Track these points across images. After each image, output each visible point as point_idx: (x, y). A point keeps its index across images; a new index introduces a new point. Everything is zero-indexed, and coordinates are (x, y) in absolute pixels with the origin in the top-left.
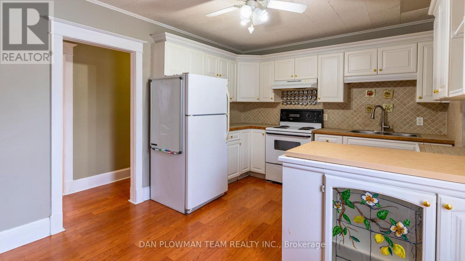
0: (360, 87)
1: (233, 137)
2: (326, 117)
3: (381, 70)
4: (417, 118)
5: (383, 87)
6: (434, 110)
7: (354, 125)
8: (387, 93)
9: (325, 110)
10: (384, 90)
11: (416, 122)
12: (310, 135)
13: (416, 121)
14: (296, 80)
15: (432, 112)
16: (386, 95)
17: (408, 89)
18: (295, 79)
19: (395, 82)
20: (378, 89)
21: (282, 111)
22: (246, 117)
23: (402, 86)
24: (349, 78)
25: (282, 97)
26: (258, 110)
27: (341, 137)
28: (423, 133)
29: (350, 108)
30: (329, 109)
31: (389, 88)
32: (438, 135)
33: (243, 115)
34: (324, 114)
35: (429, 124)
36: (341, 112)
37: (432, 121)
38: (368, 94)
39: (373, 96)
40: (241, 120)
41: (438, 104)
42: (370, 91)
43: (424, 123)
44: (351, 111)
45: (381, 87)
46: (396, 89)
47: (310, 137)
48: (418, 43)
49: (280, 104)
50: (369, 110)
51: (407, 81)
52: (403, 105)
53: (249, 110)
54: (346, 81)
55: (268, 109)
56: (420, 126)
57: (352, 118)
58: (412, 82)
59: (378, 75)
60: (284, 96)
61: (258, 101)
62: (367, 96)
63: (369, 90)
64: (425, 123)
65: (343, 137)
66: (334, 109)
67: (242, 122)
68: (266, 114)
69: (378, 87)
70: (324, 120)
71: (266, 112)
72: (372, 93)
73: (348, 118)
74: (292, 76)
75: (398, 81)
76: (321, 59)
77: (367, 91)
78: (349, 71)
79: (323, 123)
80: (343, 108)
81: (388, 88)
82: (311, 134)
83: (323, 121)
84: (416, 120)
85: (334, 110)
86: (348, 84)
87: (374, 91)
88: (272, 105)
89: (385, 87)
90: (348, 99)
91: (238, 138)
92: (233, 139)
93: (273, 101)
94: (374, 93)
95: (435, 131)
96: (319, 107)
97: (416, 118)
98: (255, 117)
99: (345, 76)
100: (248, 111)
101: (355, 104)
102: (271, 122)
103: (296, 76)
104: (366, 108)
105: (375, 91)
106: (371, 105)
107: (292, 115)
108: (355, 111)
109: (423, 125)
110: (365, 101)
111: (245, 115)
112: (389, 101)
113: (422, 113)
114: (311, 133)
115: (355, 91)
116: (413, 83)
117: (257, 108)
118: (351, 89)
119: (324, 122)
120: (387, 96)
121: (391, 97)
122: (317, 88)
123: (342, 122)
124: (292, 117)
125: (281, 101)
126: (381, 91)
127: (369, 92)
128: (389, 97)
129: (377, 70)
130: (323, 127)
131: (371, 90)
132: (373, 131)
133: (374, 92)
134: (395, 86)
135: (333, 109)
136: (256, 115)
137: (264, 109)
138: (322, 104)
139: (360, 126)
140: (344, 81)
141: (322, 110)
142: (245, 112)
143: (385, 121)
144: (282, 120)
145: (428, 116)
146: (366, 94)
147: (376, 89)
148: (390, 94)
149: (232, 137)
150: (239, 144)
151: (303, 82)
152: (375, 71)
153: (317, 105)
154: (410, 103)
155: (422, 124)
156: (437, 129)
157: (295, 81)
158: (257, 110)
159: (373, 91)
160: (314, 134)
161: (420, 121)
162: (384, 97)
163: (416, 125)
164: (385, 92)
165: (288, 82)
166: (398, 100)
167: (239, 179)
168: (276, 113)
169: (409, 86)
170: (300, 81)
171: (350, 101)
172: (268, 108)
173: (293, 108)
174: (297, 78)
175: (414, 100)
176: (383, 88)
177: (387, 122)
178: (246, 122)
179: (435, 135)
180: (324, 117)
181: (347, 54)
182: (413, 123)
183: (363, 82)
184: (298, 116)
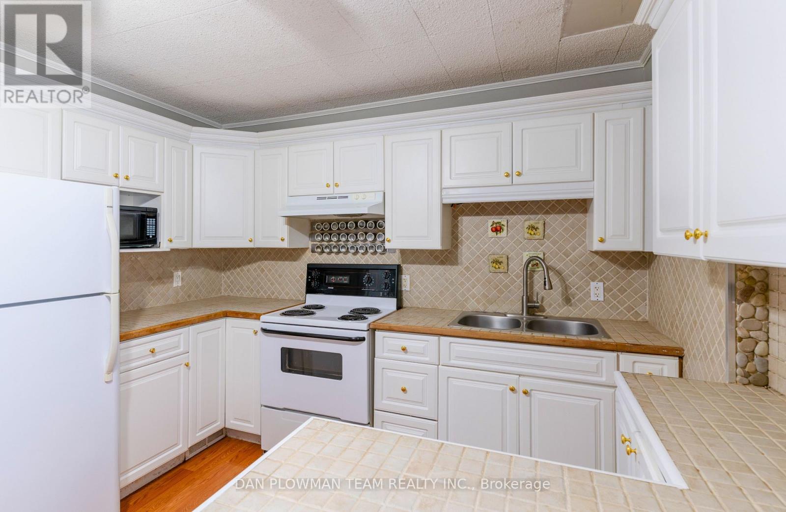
0: (478, 214)
1: (156, 351)
2: (406, 282)
3: (519, 174)
4: (592, 283)
5: (523, 213)
6: (623, 266)
7: (466, 301)
8: (533, 228)
9: (404, 266)
10: (525, 221)
11: (588, 294)
12: (364, 334)
13: (590, 290)
14: (338, 196)
15: (619, 270)
16: (530, 231)
17: (572, 218)
18: (335, 192)
19: (546, 202)
20: (514, 219)
21: (311, 268)
22: (232, 282)
23: (560, 212)
24: (452, 192)
25: (312, 235)
26: (259, 267)
27: (436, 338)
28: (604, 318)
29: (457, 261)
30: (413, 263)
31: (535, 216)
32: (632, 321)
33: (225, 277)
34: (403, 276)
35: (615, 297)
36: (438, 269)
37: (619, 290)
38: (494, 230)
39: (503, 234)
40: (220, 289)
41: (630, 254)
42: (496, 223)
43: (604, 296)
44: (460, 267)
45: (520, 214)
46: (549, 218)
47: (363, 339)
48: (594, 114)
49: (307, 252)
50: (497, 267)
51: (570, 201)
52: (563, 256)
53: (239, 266)
54: (446, 198)
55: (280, 263)
56: (598, 301)
57: (462, 284)
58: (580, 204)
59: (515, 185)
60: (316, 233)
61: (251, 245)
62: (491, 234)
63: (496, 221)
64: (608, 296)
65: (439, 339)
66: (423, 264)
67: (222, 294)
68: (277, 276)
69: (512, 213)
70: (403, 289)
71: (276, 271)
72: (501, 228)
73: (452, 283)
74: (328, 186)
75: (553, 200)
76: (392, 145)
77: (490, 223)
78: (453, 176)
79: (401, 295)
80: (442, 260)
81: (532, 217)
82: (366, 333)
83: (401, 291)
84: (588, 288)
85: (424, 266)
86: (452, 205)
87: (505, 223)
88: (291, 255)
89: (527, 214)
90: (452, 240)
91: (182, 349)
92: (158, 357)
93: (285, 245)
94: (505, 228)
95: (627, 313)
96: (392, 260)
97: (589, 285)
98: (252, 282)
99: (443, 186)
100: (235, 268)
101: (466, 252)
102: (287, 294)
103: (337, 185)
104: (491, 261)
105: (507, 223)
106: (499, 254)
107: (333, 279)
108: (467, 269)
109: (603, 300)
110: (486, 246)
111: (228, 278)
112: (535, 246)
113: (601, 272)
114: (368, 330)
115: (466, 222)
116: (582, 206)
117: (256, 261)
118: (458, 219)
119: (404, 292)
120: (532, 233)
121: (541, 236)
122: (384, 215)
123: (441, 292)
124: (330, 284)
125: (310, 244)
126: (518, 222)
127: (494, 226)
128: (537, 237)
129: (511, 174)
130: (399, 307)
131: (500, 221)
132: (505, 315)
133: (506, 225)
134: (547, 213)
135: (421, 263)
136: (255, 279)
137: (273, 262)
138: (398, 252)
139: (479, 303)
140: (441, 199)
141: (399, 266)
142: (229, 269)
143: (528, 291)
144: (310, 290)
145: (613, 280)
146: (490, 228)
147: (508, 217)
148: (537, 228)
149: (152, 351)
150: (183, 366)
151: (352, 198)
152: (508, 176)
153: (387, 254)
154: (576, 251)
155: (601, 298)
156: (630, 309)
157: (335, 198)
158: (255, 265)
159: (502, 223)
160: (373, 330)
161: (596, 290)
162: (527, 235)
163: (590, 301)
164: (527, 224)
165: (319, 198)
166: (554, 243)
167: (189, 456)
168: (298, 271)
169: (573, 212)
170: (346, 197)
171: (457, 244)
172: (281, 261)
173: (337, 260)
174: (338, 191)
175: (585, 244)
176: (523, 216)
177: (532, 293)
178: (232, 294)
179: (626, 321)
180: (403, 283)
181: (446, 135)
182: (584, 295)
183: (482, 203)
184: (345, 280)
